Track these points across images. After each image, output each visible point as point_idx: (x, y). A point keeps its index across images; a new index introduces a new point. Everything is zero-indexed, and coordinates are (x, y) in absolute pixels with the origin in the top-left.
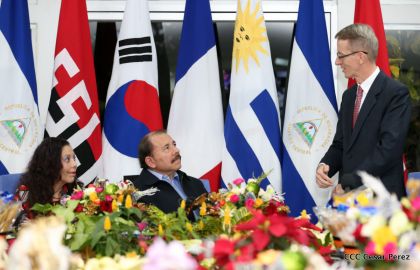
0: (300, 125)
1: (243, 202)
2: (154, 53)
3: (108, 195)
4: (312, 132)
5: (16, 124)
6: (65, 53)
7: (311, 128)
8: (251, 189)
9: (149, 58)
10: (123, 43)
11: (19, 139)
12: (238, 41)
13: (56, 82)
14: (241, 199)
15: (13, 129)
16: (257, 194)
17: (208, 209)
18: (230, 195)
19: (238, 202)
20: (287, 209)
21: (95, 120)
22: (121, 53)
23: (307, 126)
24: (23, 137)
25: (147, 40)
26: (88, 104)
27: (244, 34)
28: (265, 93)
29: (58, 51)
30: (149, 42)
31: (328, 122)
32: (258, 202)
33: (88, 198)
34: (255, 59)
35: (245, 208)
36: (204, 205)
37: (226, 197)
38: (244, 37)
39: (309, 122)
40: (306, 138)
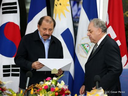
0: (83, 45)
1: (50, 89)
2: (18, 10)
7: (88, 46)
8: (54, 83)
9: (16, 12)
10: (4, 4)
12: (56, 5)
14: (49, 87)
16: (56, 86)
17: (34, 91)
18: (44, 85)
19: (48, 89)
20: (69, 92)
22: (3, 9)
23: (86, 46)
25: (15, 3)
27: (59, 2)
28: (68, 30)
32: (57, 89)
34: (64, 14)
35: (50, 92)
36: (32, 89)
37: (43, 86)
38: (59, 4)
39: (87, 44)
40: (85, 51)
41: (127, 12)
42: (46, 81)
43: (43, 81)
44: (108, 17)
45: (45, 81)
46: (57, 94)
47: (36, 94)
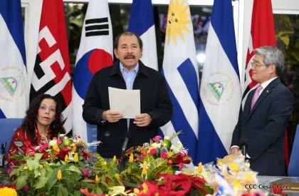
0: (212, 85)
1: (159, 154)
2: (110, 30)
3: (66, 146)
4: (220, 90)
5: (10, 81)
6: (46, 29)
7: (220, 87)
8: (165, 145)
9: (107, 33)
10: (88, 22)
11: (12, 91)
12: (170, 23)
13: (40, 50)
14: (157, 151)
15: (8, 84)
16: (169, 149)
17: (135, 158)
18: (151, 148)
19: (156, 154)
20: (190, 159)
21: (67, 77)
22: (87, 29)
23: (217, 86)
24: (15, 90)
25: (106, 20)
26: (62, 66)
27: (174, 18)
28: (188, 61)
29: (41, 28)
30: (107, 21)
31: (232, 83)
32: (170, 154)
33: (52, 147)
34: (182, 36)
35: (160, 159)
36: (132, 155)
37: (148, 149)
38: (174, 20)
39: (219, 83)
40: (216, 94)
41: (281, 33)
42: (154, 142)
43: (149, 142)
44: (251, 41)
45: (151, 141)
46: (170, 162)
47: (137, 162)
